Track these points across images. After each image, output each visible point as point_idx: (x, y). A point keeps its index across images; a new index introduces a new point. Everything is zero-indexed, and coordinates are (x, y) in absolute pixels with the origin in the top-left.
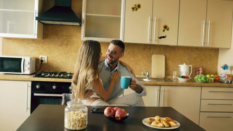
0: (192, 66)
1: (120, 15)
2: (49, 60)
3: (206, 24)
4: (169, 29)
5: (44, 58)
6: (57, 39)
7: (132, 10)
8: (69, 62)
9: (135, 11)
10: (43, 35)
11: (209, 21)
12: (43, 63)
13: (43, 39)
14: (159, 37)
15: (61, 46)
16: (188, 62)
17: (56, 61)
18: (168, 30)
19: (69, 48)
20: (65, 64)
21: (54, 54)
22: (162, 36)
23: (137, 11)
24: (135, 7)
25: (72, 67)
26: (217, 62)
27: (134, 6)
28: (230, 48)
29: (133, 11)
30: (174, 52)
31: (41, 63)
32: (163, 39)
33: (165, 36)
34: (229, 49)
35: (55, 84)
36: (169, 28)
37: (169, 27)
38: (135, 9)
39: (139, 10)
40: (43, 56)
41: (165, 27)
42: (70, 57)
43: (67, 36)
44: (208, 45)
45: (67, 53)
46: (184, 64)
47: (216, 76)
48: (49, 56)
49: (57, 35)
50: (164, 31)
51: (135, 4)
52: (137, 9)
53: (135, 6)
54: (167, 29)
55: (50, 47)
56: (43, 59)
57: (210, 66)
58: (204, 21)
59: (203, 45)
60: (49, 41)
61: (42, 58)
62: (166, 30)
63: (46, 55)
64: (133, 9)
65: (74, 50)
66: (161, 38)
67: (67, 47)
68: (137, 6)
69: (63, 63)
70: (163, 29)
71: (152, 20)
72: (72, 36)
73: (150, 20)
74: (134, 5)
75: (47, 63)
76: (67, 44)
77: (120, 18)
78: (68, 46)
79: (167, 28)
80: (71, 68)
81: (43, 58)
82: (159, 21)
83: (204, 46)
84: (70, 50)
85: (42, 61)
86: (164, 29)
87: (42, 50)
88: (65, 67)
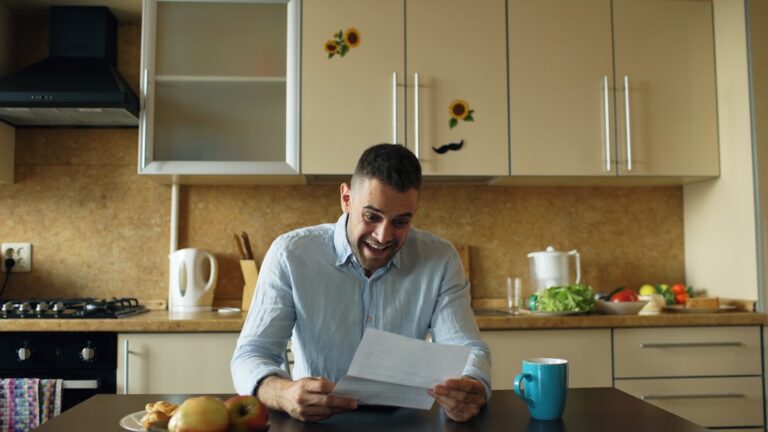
0: (578, 255)
1: (283, 73)
2: (39, 257)
3: (615, 89)
4: (473, 115)
5: (18, 252)
6: (68, 179)
7: (327, 54)
8: (112, 264)
9: (337, 57)
10: (16, 166)
11: (626, 79)
12: (15, 269)
13: (16, 181)
14: (438, 147)
15: (82, 203)
16: (566, 242)
17: (62, 261)
18: (469, 118)
19: (111, 210)
20: (97, 272)
21: (56, 234)
22: (447, 143)
23: (348, 54)
24: (338, 43)
25: (123, 281)
26: (681, 236)
27: (333, 39)
28: (717, 174)
29: (331, 56)
30: (509, 205)
31: (8, 272)
32: (451, 153)
33: (458, 142)
34: (715, 178)
35: (26, 343)
36: (471, 112)
37: (471, 108)
38: (339, 48)
39: (352, 50)
40: (15, 246)
41: (459, 109)
42: (114, 245)
43: (104, 166)
44: (630, 167)
45: (105, 229)
46: (550, 249)
47: (676, 288)
48: (36, 244)
49: (68, 163)
50: (453, 122)
51: (338, 32)
52: (345, 50)
53: (337, 39)
54: (464, 116)
55: (39, 211)
56: (15, 257)
57: (654, 253)
58: (606, 78)
59: (609, 168)
60: (39, 188)
61: (10, 251)
62: (461, 121)
63: (25, 241)
64: (331, 48)
65: (130, 218)
66: (443, 150)
67: (105, 206)
68: (345, 37)
69: (89, 266)
70: (449, 115)
71: (405, 85)
72: (123, 166)
73: (398, 85)
74: (336, 36)
75: (29, 269)
76: (104, 197)
77: (284, 84)
78: (109, 204)
79: (466, 110)
80: (120, 284)
81: (16, 250)
82: (431, 87)
83: (614, 174)
84: (115, 216)
85: (10, 263)
86: (455, 117)
87: (10, 223)
88: (99, 283)
